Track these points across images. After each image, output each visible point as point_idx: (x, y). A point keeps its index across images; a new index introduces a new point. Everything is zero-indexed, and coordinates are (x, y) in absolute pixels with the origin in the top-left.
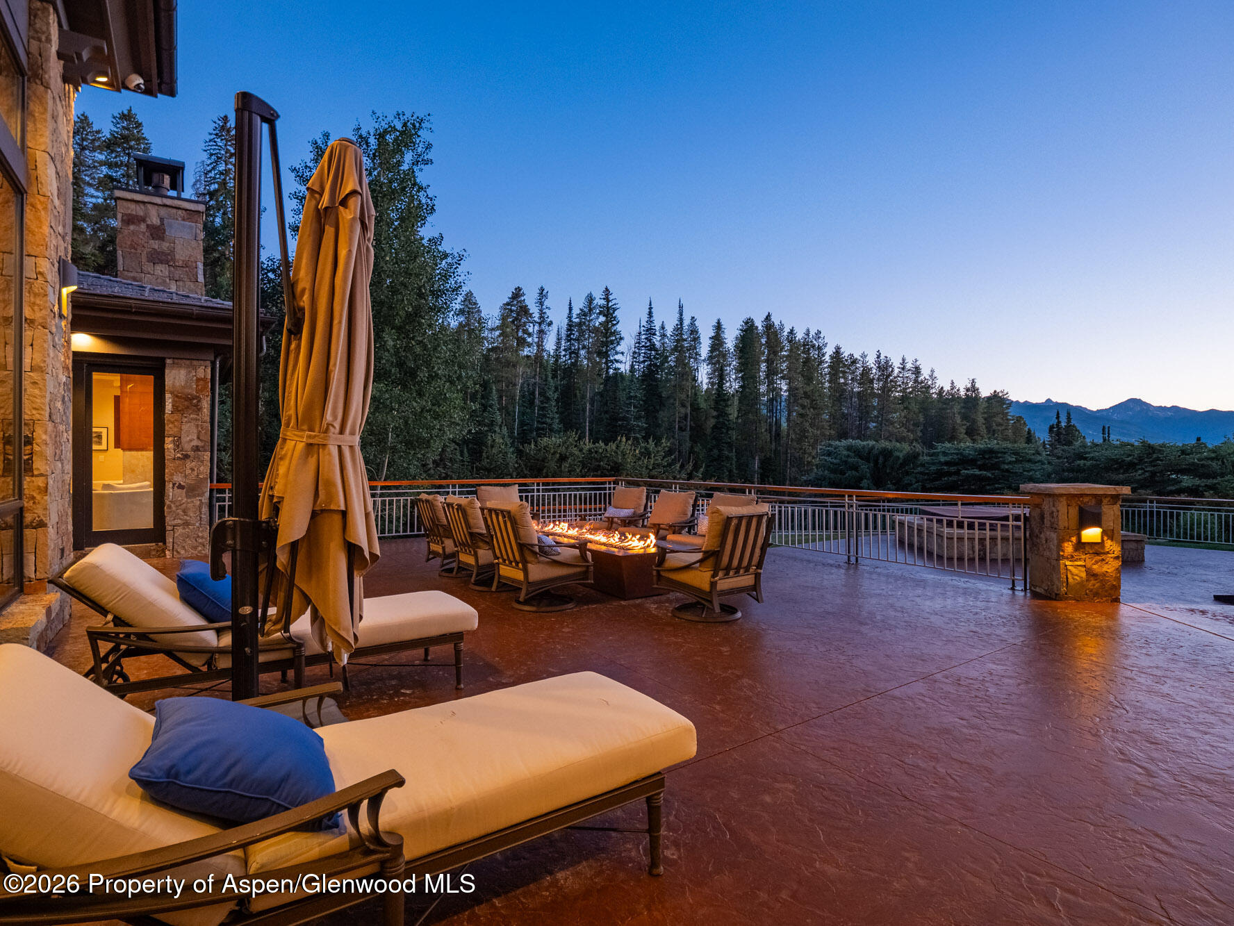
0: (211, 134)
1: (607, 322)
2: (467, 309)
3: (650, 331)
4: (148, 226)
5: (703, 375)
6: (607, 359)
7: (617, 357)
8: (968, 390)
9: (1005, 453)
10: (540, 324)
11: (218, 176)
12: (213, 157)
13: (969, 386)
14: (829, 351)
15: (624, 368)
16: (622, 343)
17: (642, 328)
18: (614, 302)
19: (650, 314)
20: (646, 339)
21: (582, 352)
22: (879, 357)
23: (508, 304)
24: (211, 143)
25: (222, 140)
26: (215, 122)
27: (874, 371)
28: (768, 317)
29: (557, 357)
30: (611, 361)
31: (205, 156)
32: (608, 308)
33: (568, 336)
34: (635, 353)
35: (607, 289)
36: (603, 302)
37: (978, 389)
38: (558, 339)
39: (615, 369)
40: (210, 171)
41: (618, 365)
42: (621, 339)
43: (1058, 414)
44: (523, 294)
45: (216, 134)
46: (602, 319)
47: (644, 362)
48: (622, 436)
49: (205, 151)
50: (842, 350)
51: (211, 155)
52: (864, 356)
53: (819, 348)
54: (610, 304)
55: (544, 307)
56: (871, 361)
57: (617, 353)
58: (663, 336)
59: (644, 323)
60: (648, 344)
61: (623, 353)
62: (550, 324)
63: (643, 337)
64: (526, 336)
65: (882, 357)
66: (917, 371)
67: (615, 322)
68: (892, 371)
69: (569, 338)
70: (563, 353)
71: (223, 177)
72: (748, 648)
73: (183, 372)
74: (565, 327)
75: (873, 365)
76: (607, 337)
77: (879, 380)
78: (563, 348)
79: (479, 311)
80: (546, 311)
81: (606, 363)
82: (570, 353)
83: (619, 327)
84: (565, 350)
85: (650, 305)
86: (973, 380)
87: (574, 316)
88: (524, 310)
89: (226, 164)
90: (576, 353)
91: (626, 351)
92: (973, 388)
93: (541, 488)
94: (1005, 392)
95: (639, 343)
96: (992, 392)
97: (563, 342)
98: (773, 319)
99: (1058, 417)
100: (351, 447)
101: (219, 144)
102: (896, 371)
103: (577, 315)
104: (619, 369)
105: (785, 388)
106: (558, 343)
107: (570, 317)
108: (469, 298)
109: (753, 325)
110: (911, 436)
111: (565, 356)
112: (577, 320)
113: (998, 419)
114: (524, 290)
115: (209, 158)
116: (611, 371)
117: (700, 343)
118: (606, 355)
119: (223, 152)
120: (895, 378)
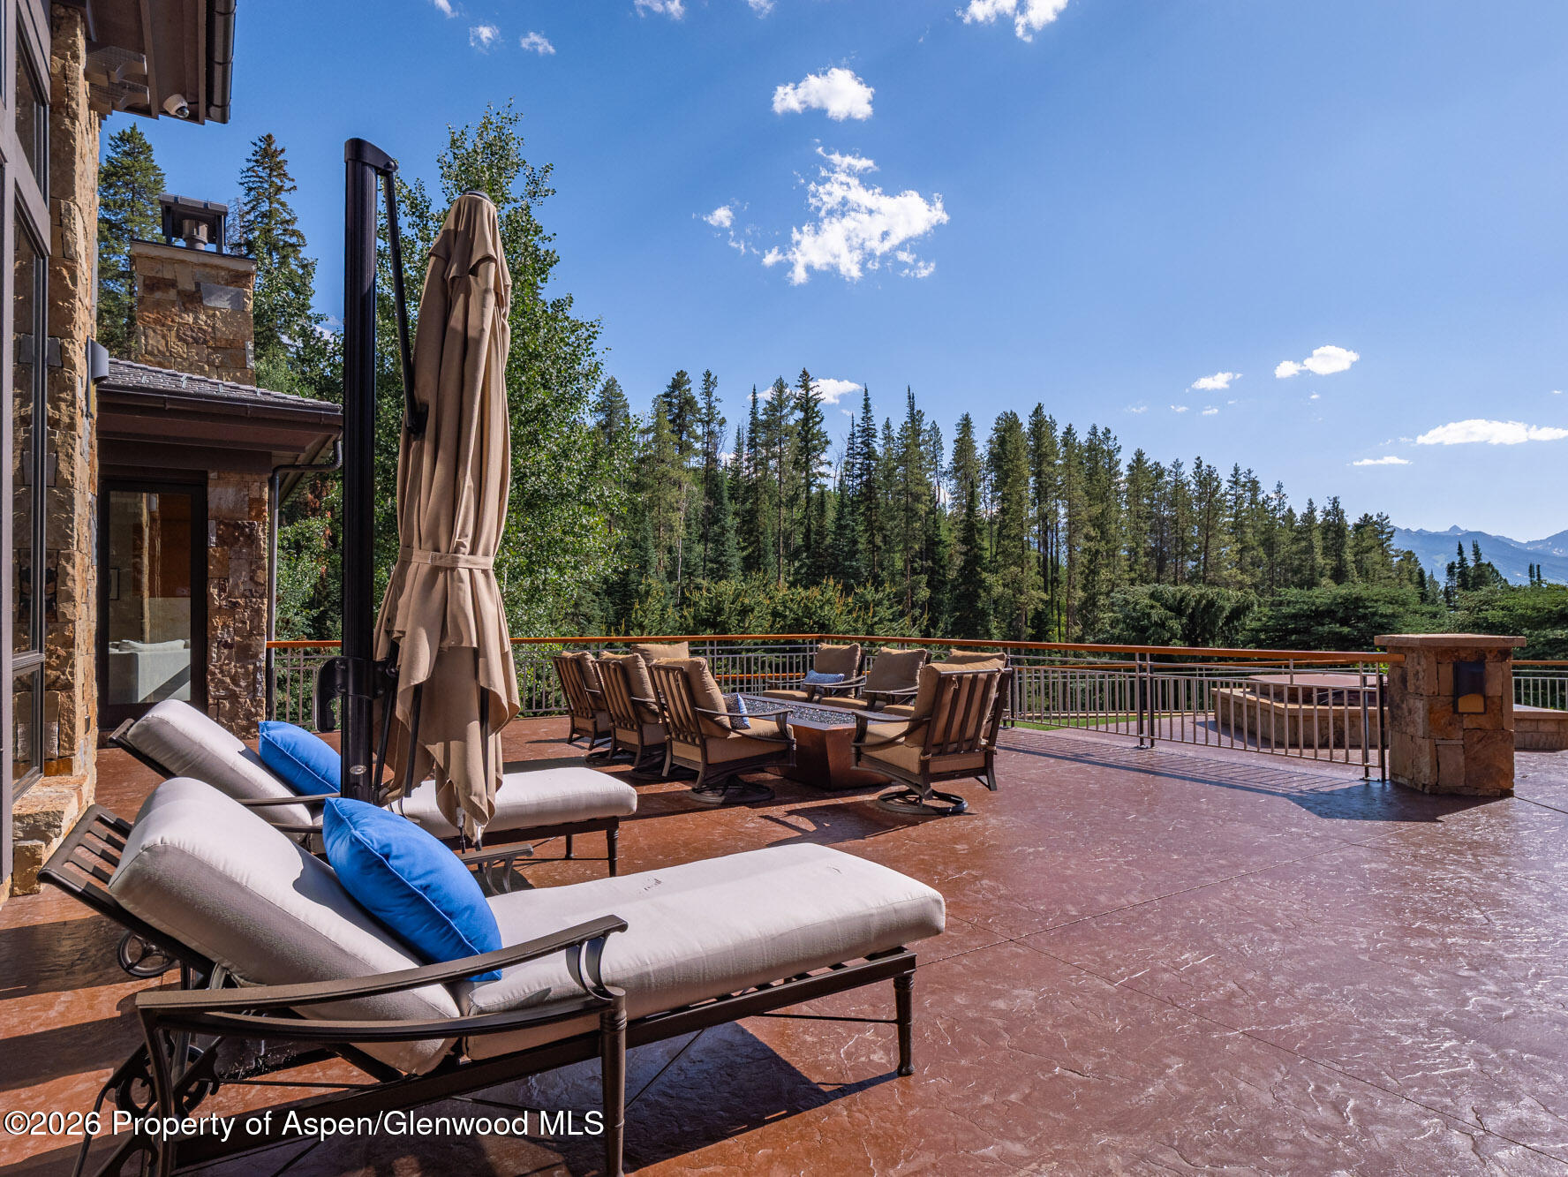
0: (248, 160)
1: (806, 421)
2: (608, 403)
3: (868, 433)
4: (179, 293)
5: (946, 494)
6: (807, 472)
7: (822, 469)
8: (1328, 514)
9: (1376, 601)
10: (708, 423)
11: (260, 219)
12: (252, 193)
13: (1329, 507)
14: (1125, 460)
15: (831, 485)
16: (829, 448)
17: (857, 428)
18: (815, 390)
19: (867, 407)
20: (862, 443)
21: (773, 463)
22: (1199, 466)
23: (666, 395)
24: (250, 173)
25: (264, 169)
26: (255, 144)
27: (1193, 487)
28: (1038, 411)
29: (737, 471)
30: (814, 475)
31: (242, 190)
32: (808, 401)
33: (752, 440)
34: (847, 463)
35: (805, 373)
36: (800, 391)
37: (1343, 512)
38: (738, 444)
39: (820, 486)
40: (248, 213)
41: (824, 481)
42: (828, 442)
43: (1460, 547)
44: (689, 381)
45: (257, 161)
46: (799, 415)
47: (861, 476)
48: (829, 578)
49: (241, 184)
50: (1146, 457)
51: (250, 189)
52: (1177, 465)
53: (1110, 454)
54: (811, 394)
55: (713, 399)
56: (1188, 472)
57: (821, 463)
58: (888, 438)
59: (858, 421)
60: (866, 450)
61: (829, 464)
62: (722, 422)
63: (859, 440)
64: (692, 440)
65: (1204, 467)
66: (1254, 486)
67: (818, 419)
68: (1218, 487)
69: (753, 444)
70: (746, 464)
71: (266, 221)
72: (992, 846)
73: (231, 491)
74: (747, 427)
75: (1190, 478)
76: (809, 441)
77: (1200, 499)
78: (745, 457)
79: (626, 406)
80: (717, 404)
81: (807, 478)
82: (756, 465)
83: (824, 427)
84: (748, 460)
85: (866, 394)
86: (1335, 499)
87: (761, 411)
88: (689, 403)
89: (271, 203)
90: (763, 463)
91: (835, 461)
92: (1336, 510)
93: (716, 648)
94: (1384, 515)
95: (852, 449)
96: (1362, 516)
97: (745, 449)
98: (1046, 412)
99: (1461, 552)
100: (485, 572)
101: (260, 174)
102: (1225, 486)
103: (764, 409)
104: (826, 486)
105: (1062, 511)
106: (738, 451)
107: (754, 413)
108: (610, 387)
109: (1016, 421)
110: (1248, 580)
111: (747, 468)
112: (764, 417)
113: (1375, 556)
114: (690, 375)
115: (247, 195)
116: (814, 490)
117: (942, 449)
118: (806, 467)
119: (266, 186)
120: (1222, 496)
